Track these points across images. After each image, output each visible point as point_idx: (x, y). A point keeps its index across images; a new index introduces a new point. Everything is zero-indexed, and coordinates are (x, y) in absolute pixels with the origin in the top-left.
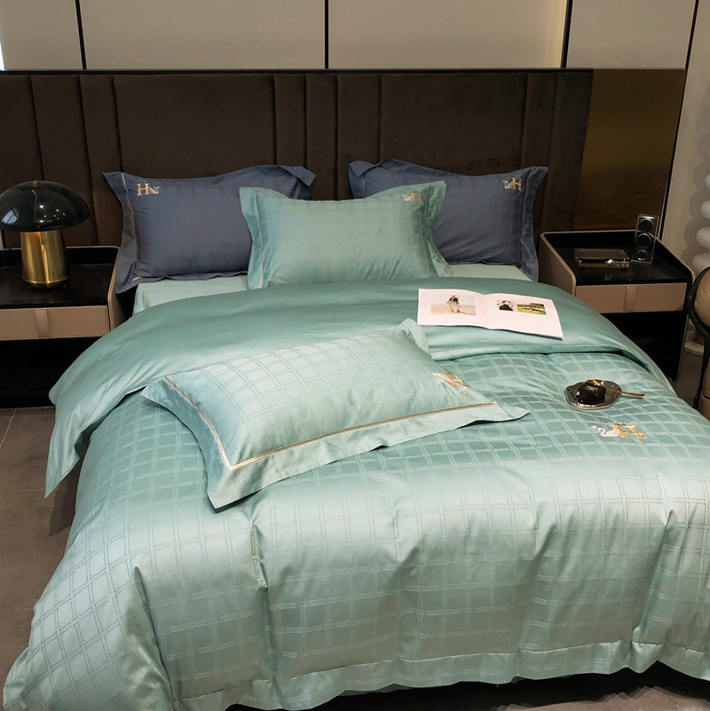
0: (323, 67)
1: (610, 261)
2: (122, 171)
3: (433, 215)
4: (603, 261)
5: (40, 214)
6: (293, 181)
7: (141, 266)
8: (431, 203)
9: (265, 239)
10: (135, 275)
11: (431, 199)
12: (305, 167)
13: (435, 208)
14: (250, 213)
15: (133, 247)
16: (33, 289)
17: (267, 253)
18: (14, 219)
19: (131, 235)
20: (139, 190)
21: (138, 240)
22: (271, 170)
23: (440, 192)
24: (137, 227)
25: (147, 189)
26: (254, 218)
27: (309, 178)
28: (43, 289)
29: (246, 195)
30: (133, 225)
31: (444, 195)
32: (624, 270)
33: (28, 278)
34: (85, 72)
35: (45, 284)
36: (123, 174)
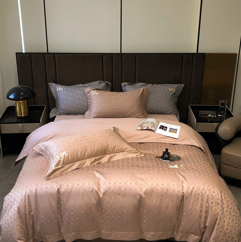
1: (209, 115)
4: (207, 115)
5: (21, 96)
18: (13, 97)
32: (214, 118)
33: (17, 115)
34: (48, 53)
35: (22, 116)
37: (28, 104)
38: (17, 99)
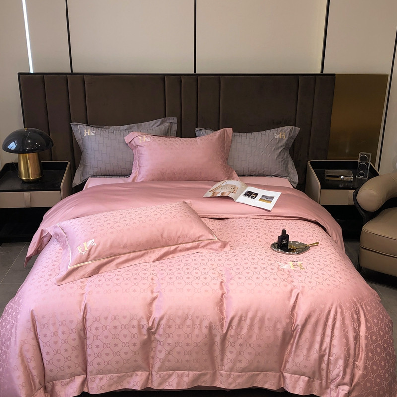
1: (343, 177)
4: (339, 177)
5: (28, 145)
18: (15, 146)
33: (21, 176)
35: (29, 180)
37: (40, 159)
38: (21, 150)
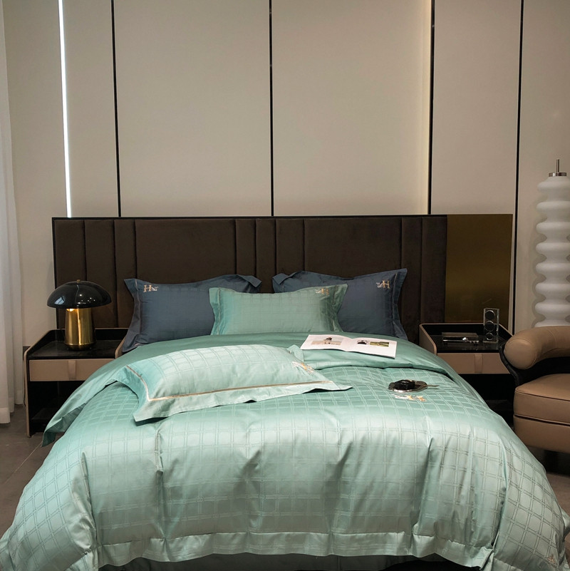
0: (270, 215)
1: (465, 339)
2: (136, 278)
3: (337, 304)
4: (461, 338)
5: (79, 299)
6: (246, 284)
7: (141, 336)
8: (336, 296)
9: (222, 317)
10: (137, 342)
11: (336, 293)
12: (256, 277)
13: (338, 300)
14: (215, 302)
15: (138, 326)
16: (70, 349)
17: (222, 325)
18: (63, 302)
19: (137, 318)
20: (145, 289)
21: (142, 321)
22: (232, 278)
23: (342, 289)
24: (141, 312)
25: (151, 288)
26: (217, 304)
27: (256, 282)
28: (76, 348)
29: (213, 292)
30: (139, 311)
31: (345, 291)
33: (67, 341)
34: (120, 218)
35: (78, 346)
36: (136, 280)
